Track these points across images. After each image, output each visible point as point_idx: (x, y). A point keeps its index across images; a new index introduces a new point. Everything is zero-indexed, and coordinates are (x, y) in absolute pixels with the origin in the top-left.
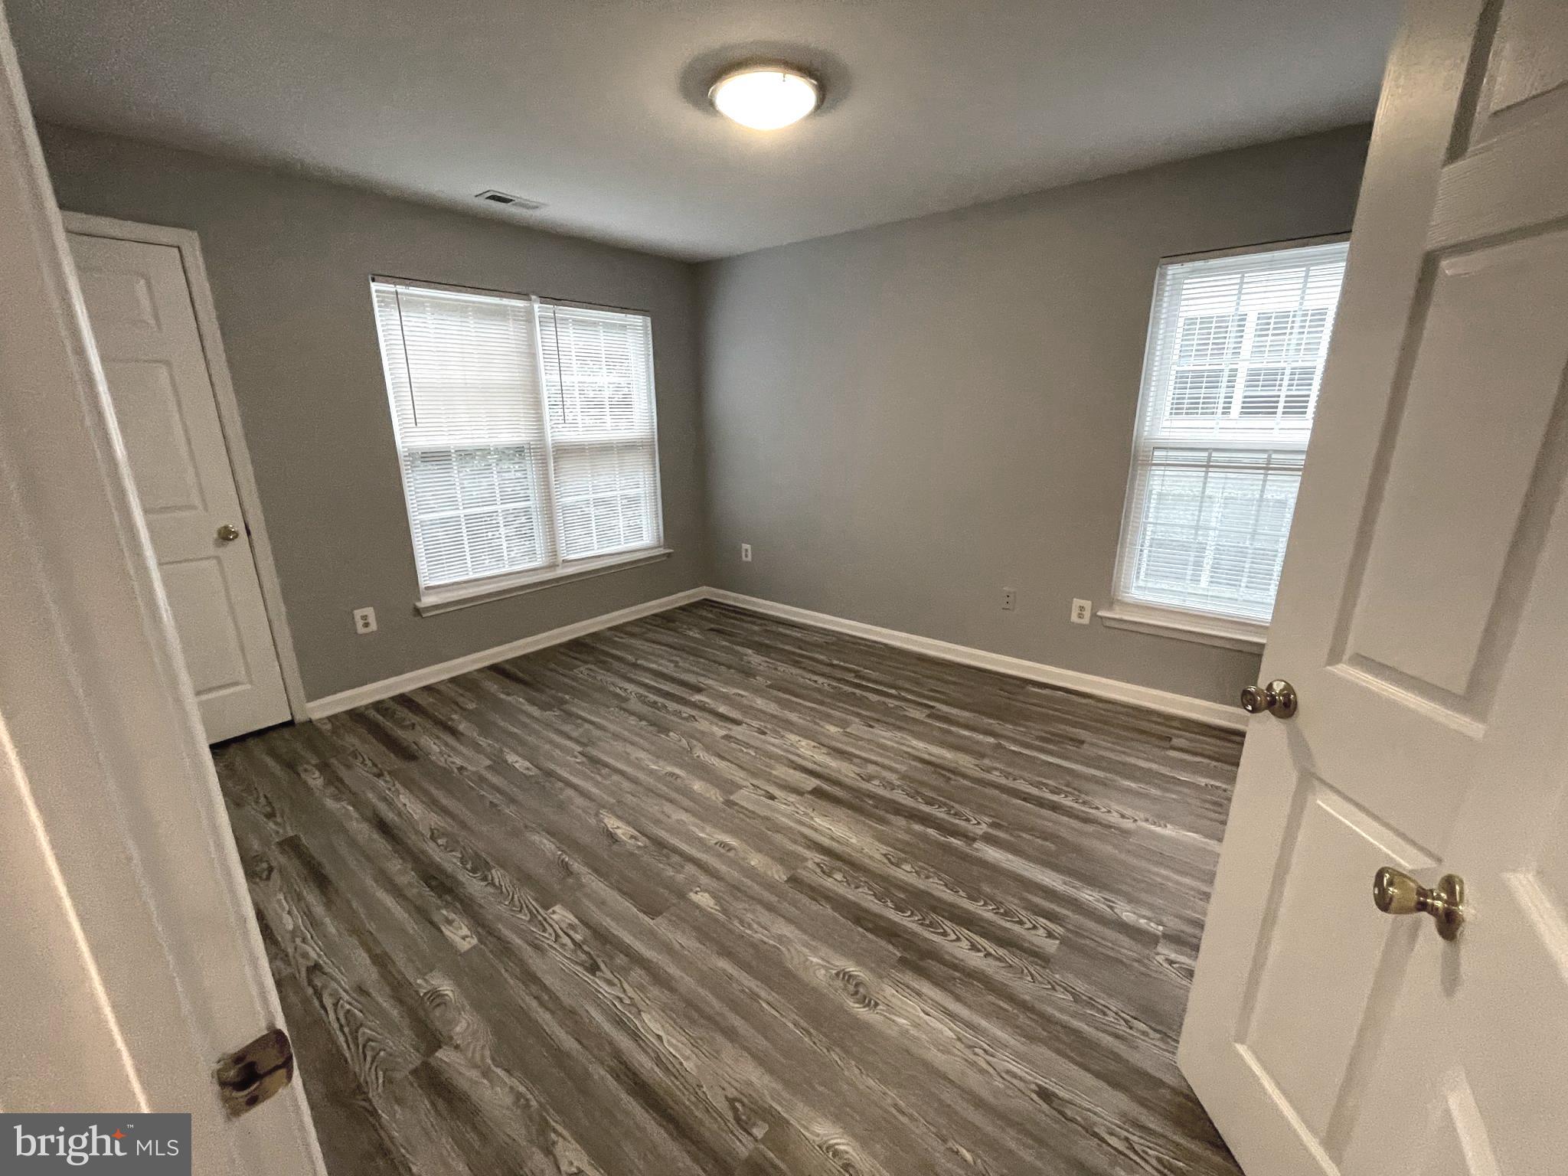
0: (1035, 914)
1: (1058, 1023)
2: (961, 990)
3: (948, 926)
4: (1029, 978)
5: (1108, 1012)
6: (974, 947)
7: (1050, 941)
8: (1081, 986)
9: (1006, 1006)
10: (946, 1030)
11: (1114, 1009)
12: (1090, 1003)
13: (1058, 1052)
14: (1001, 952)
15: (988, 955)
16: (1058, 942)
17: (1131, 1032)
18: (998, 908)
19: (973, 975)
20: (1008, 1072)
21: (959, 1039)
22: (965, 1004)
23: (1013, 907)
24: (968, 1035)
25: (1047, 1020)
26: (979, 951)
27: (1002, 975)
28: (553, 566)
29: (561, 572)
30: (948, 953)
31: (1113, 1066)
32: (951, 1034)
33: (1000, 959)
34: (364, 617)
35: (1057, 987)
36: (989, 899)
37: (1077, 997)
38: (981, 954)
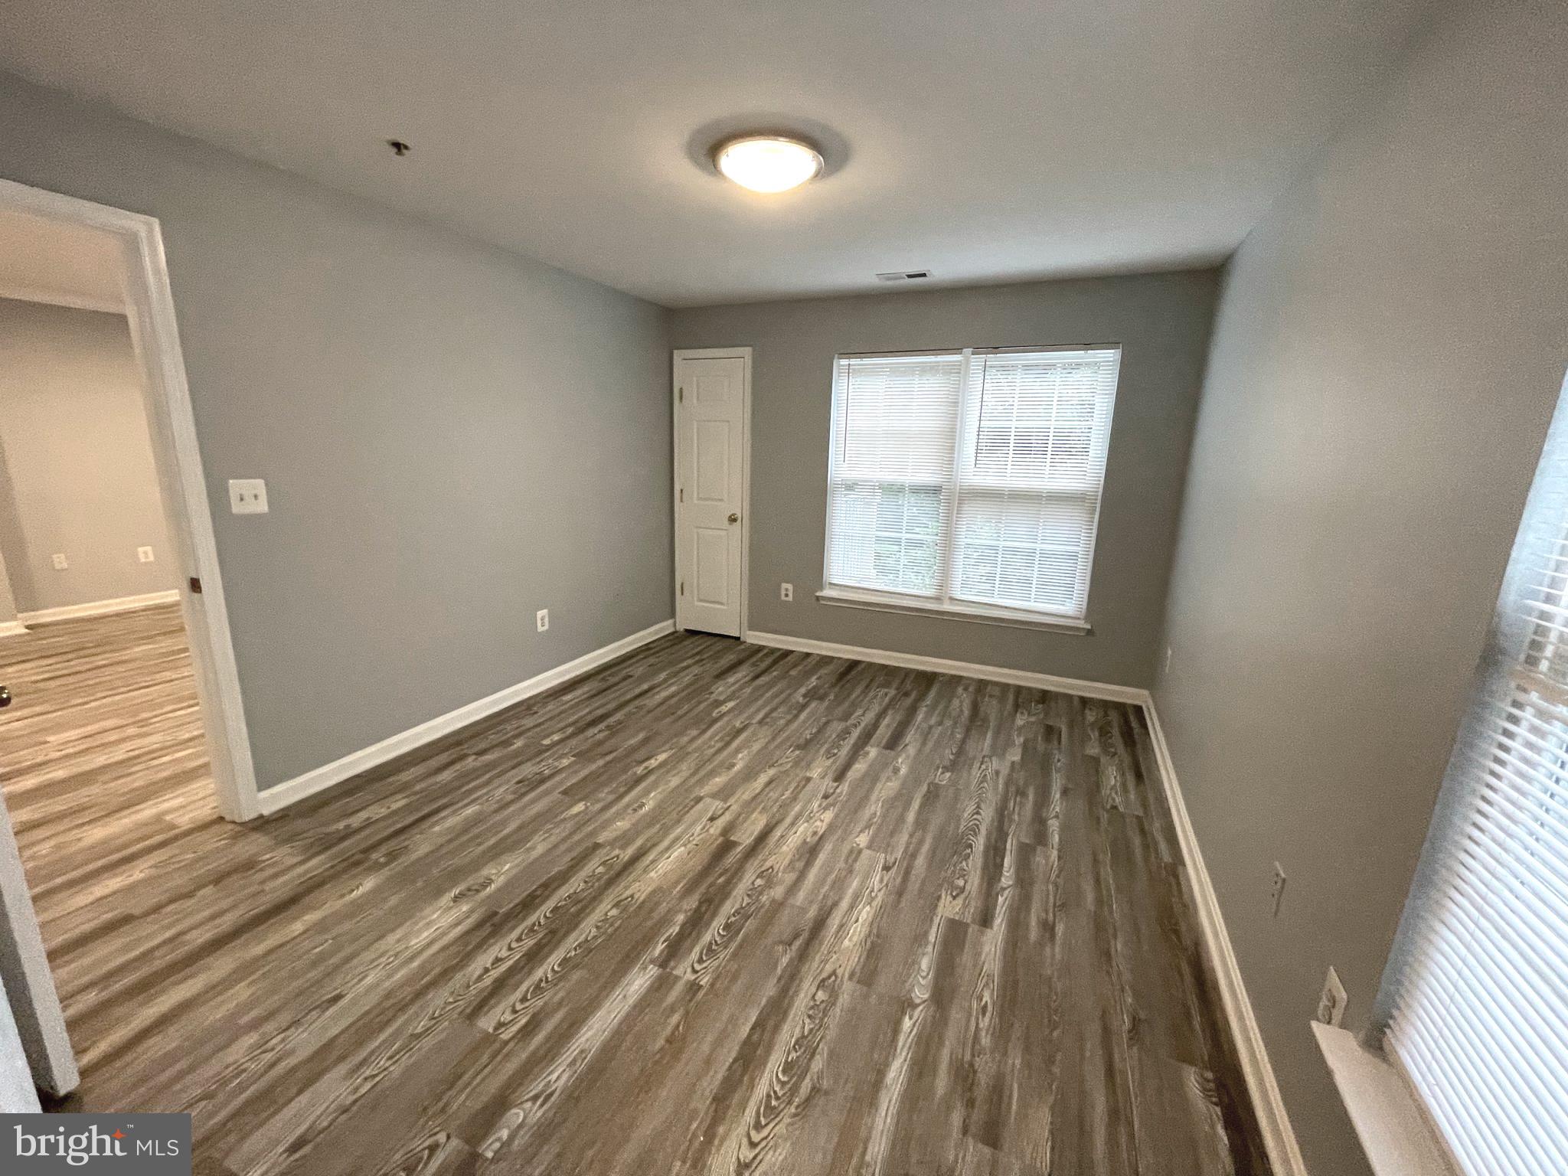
0: (534, 1016)
1: (394, 1017)
2: (453, 949)
3: (529, 943)
4: (451, 1000)
5: (390, 1062)
6: (498, 960)
7: (493, 1024)
8: (428, 1042)
9: (425, 980)
10: (416, 942)
11: (391, 1069)
12: (406, 1048)
13: (367, 1013)
14: (488, 981)
15: (487, 970)
16: (491, 1030)
17: (362, 1077)
18: (547, 982)
19: (466, 958)
20: (366, 976)
21: (407, 948)
22: (438, 952)
23: (547, 995)
24: (408, 954)
25: (402, 1008)
26: (493, 964)
27: (459, 979)
28: (938, 599)
29: (947, 607)
30: (496, 942)
31: (335, 1054)
32: (412, 943)
33: (480, 978)
34: (787, 590)
35: (434, 1022)
36: (560, 977)
37: (417, 1037)
38: (488, 965)
